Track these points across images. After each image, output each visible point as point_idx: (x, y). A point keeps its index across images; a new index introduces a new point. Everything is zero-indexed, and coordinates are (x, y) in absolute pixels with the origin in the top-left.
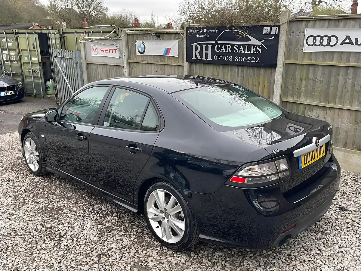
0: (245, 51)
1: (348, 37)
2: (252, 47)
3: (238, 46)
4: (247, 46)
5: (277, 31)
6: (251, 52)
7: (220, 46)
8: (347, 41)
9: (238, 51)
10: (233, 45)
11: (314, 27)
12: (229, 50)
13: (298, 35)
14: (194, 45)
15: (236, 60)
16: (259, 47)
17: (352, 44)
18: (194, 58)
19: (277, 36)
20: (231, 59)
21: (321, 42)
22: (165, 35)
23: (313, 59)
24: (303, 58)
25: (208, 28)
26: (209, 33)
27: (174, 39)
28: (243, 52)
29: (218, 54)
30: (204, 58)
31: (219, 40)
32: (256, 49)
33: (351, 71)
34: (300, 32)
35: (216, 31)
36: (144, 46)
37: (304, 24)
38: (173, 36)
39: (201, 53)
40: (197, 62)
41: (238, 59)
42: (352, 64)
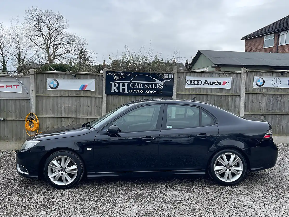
0: (152, 87)
1: (206, 81)
2: (157, 85)
3: (147, 84)
4: (153, 85)
5: (172, 77)
6: (156, 87)
7: (134, 84)
8: (206, 83)
9: (148, 87)
10: (144, 84)
11: (190, 76)
12: (141, 86)
13: (182, 79)
14: (113, 83)
15: (147, 92)
16: (162, 85)
17: (209, 84)
18: (113, 91)
19: (172, 79)
20: (142, 92)
21: (194, 83)
22: (82, 76)
23: (190, 91)
24: (186, 91)
25: (124, 73)
26: (125, 76)
27: (91, 78)
28: (151, 88)
29: (132, 89)
30: (121, 91)
31: (133, 80)
32: (160, 86)
33: (209, 97)
34: (183, 78)
35: (131, 75)
36: (58, 83)
37: (185, 73)
38: (89, 77)
39: (118, 88)
40: (115, 94)
41: (148, 92)
42: (209, 93)
